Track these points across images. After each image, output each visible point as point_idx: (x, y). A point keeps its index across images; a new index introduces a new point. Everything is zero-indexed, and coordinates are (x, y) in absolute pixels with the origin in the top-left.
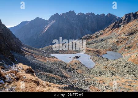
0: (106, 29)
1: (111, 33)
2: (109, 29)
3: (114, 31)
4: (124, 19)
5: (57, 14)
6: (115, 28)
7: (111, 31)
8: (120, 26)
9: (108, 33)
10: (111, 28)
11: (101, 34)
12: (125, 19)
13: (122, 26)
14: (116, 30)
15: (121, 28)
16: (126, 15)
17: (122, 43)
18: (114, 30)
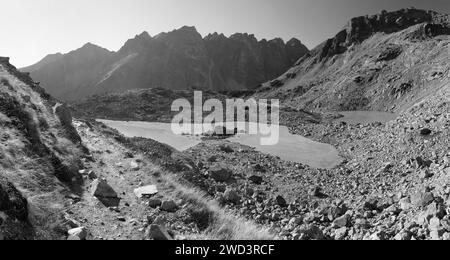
0: (302, 61)
1: (321, 68)
2: (313, 59)
3: (328, 63)
4: (349, 30)
5: (145, 33)
6: (331, 55)
7: (319, 65)
8: (345, 49)
9: (312, 71)
10: (318, 56)
11: (288, 76)
12: (353, 31)
13: (349, 48)
14: (334, 60)
15: (347, 54)
16: (354, 20)
17: (374, 81)
18: (327, 60)
